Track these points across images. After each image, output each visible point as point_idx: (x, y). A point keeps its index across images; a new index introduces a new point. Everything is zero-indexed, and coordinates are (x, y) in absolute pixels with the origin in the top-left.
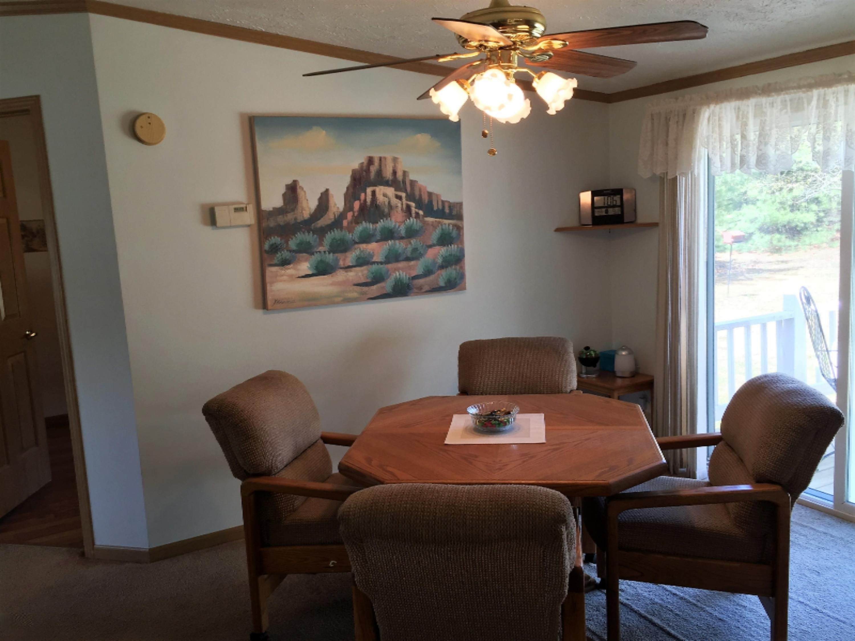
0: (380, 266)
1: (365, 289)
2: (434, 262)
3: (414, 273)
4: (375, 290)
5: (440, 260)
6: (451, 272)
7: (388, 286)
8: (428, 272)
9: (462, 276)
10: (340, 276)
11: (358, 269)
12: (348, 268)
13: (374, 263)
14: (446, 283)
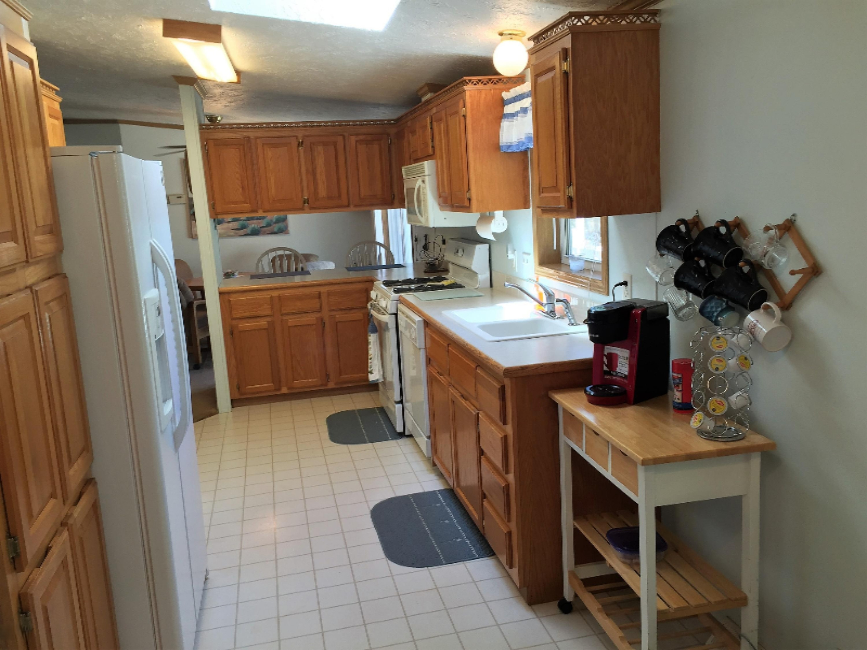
0: (244, 222)
1: (237, 231)
2: (271, 221)
3: (262, 225)
4: (242, 232)
5: (274, 220)
6: (281, 225)
7: (248, 230)
8: (268, 225)
9: (286, 227)
10: (225, 225)
11: (234, 223)
12: (229, 222)
13: (241, 220)
14: (278, 230)
